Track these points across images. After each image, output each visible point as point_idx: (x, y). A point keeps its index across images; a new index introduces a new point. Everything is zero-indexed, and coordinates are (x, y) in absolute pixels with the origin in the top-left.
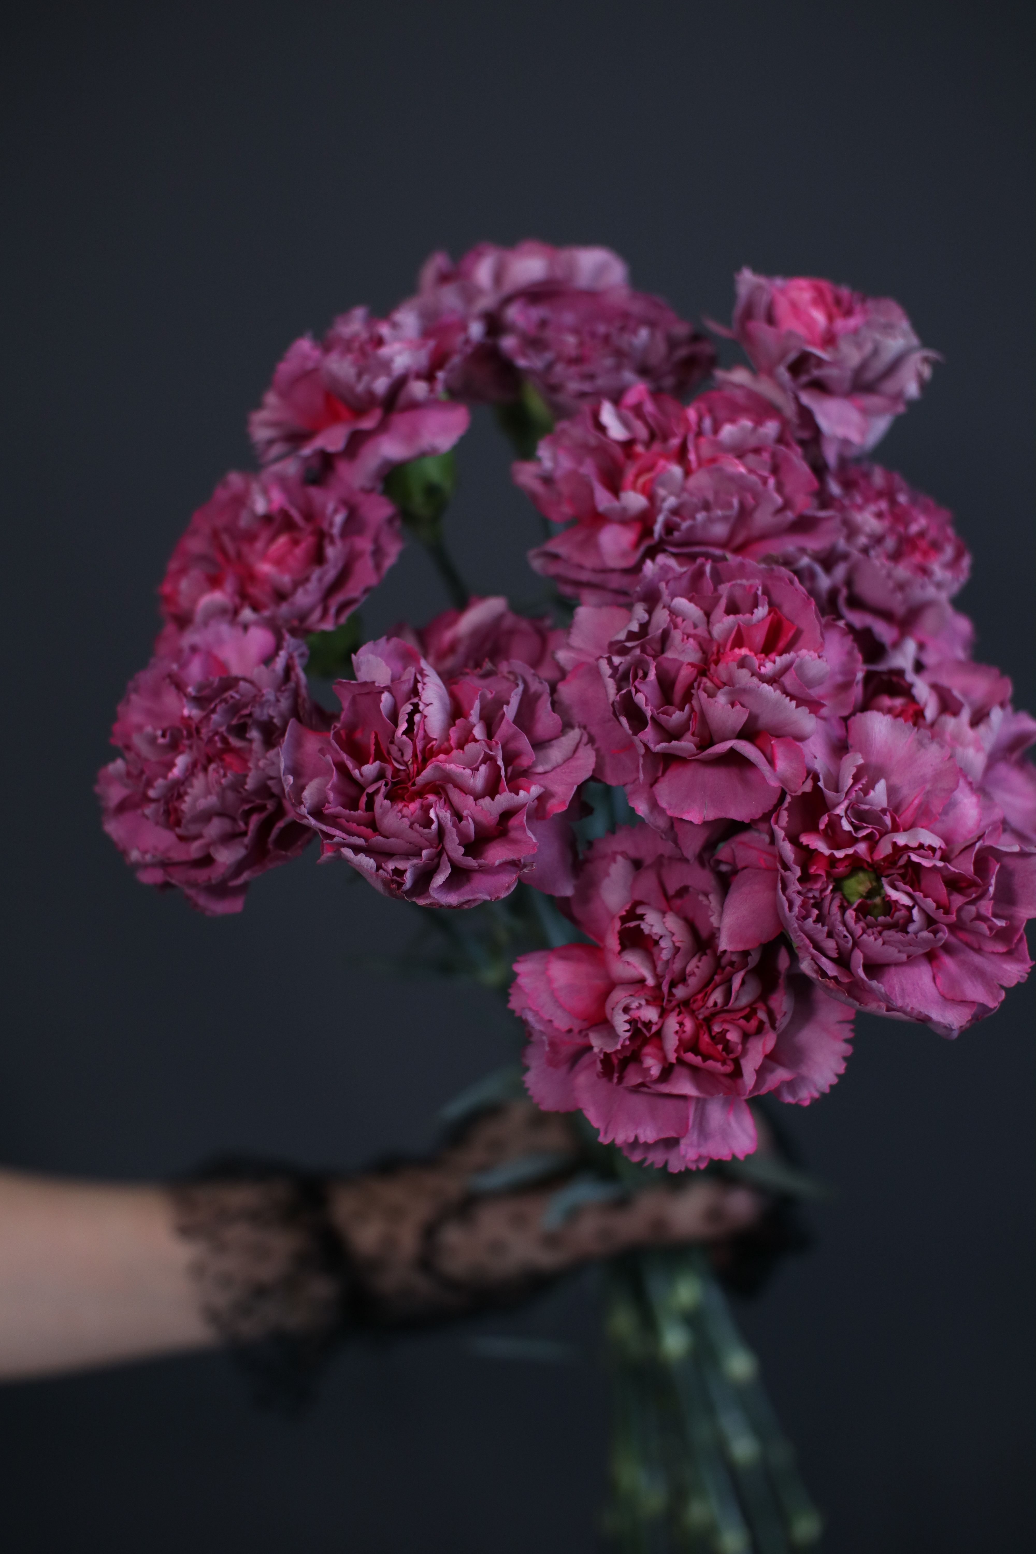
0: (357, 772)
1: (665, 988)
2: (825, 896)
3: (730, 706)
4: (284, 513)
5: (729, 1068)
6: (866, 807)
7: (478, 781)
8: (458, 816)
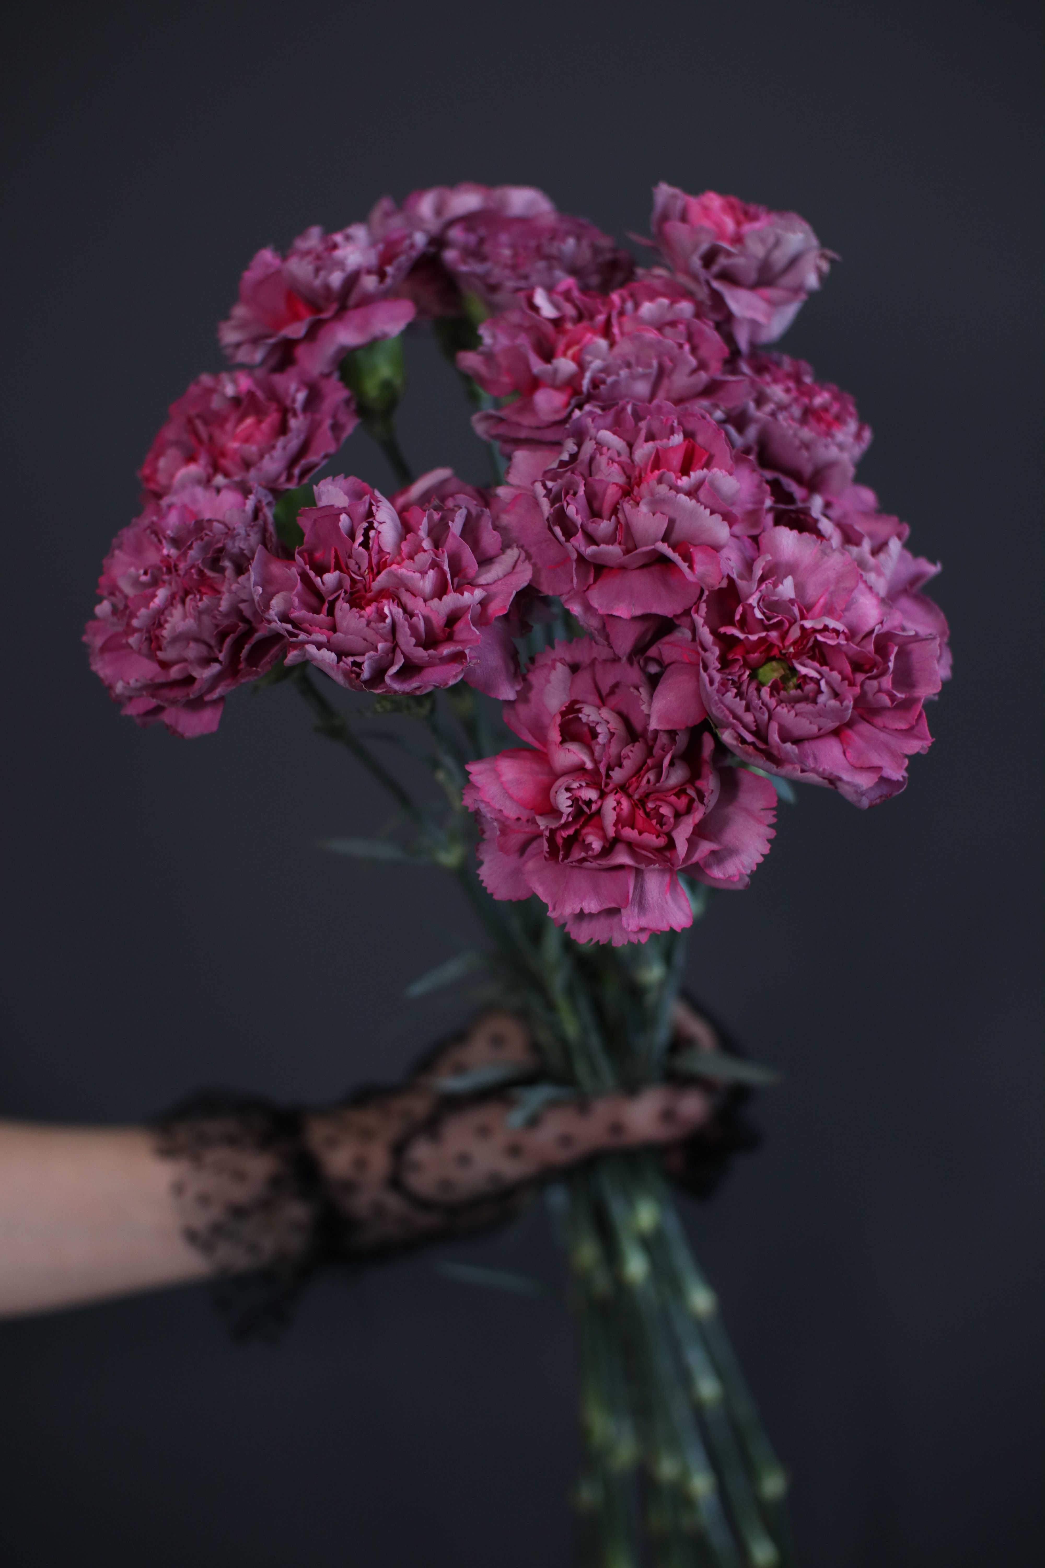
0: (319, 579)
1: (603, 770)
2: (743, 681)
3: (651, 514)
4: (251, 394)
5: (661, 842)
6: (776, 598)
7: (427, 583)
8: (409, 614)
